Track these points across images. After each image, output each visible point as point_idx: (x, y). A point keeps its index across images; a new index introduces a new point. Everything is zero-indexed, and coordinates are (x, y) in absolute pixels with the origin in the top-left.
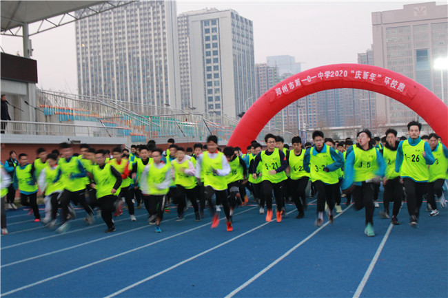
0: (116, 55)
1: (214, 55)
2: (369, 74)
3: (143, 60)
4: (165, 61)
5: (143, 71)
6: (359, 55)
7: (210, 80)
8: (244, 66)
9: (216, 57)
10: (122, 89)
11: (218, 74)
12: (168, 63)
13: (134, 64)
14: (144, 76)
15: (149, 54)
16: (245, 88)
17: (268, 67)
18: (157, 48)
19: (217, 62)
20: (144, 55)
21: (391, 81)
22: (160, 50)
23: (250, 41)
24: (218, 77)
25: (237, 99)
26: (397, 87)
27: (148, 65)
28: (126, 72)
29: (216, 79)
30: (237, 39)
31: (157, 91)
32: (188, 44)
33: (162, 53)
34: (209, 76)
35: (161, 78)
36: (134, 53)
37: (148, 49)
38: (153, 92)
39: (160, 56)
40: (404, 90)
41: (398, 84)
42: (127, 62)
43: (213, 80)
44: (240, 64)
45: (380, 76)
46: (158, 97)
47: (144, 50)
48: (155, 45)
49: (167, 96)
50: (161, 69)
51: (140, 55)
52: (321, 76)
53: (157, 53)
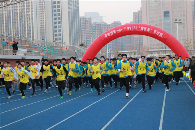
0: (5, 11)
1: (58, 12)
2: (147, 29)
3: (20, 13)
4: (32, 14)
5: (20, 19)
6: (134, 13)
7: (56, 25)
8: (74, 18)
9: (59, 13)
10: (8, 29)
11: (60, 22)
12: (33, 16)
13: (15, 16)
14: (20, 22)
15: (23, 11)
16: (74, 29)
17: (86, 19)
18: (28, 7)
19: (60, 15)
20: (20, 11)
21: (156, 32)
22: (29, 9)
23: (77, 5)
24: (60, 24)
25: (70, 35)
26: (159, 34)
27: (23, 16)
28: (10, 20)
29: (59, 25)
30: (70, 4)
31: (28, 30)
32: (44, 5)
33: (30, 10)
34: (55, 23)
35: (30, 23)
36: (15, 10)
37: (23, 8)
38: (25, 31)
39: (29, 12)
40: (162, 36)
41: (160, 33)
42: (11, 15)
43: (57, 25)
44: (72, 17)
45: (152, 29)
46: (28, 34)
47: (20, 8)
48: (27, 6)
49: (33, 33)
50: (30, 19)
51: (18, 11)
52: (125, 29)
53: (28, 10)
